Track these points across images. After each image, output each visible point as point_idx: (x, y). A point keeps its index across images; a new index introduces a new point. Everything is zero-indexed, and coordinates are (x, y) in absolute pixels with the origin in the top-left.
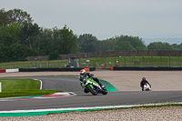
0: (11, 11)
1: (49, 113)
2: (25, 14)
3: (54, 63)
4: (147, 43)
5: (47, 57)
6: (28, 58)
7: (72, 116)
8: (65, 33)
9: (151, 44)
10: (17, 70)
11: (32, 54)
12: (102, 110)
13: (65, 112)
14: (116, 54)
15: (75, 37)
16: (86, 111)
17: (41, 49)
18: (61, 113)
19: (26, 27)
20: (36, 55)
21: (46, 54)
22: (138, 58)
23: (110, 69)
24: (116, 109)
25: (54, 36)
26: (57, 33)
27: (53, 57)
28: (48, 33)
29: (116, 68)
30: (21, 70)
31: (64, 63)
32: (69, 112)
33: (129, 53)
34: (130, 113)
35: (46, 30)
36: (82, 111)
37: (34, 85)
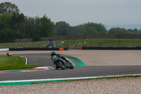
0: (2, 4)
1: (33, 83)
2: (14, 6)
3: (36, 44)
4: (108, 29)
5: (31, 39)
6: (16, 40)
7: (51, 85)
8: (45, 20)
9: (111, 29)
10: (8, 49)
11: (20, 37)
12: (73, 80)
13: (45, 82)
14: (84, 37)
15: (52, 24)
16: (61, 81)
17: (26, 33)
18: (42, 82)
19: (14, 16)
20: (22, 38)
21: (30, 37)
22: (101, 40)
23: (79, 49)
24: (84, 80)
25: (37, 23)
26: (38, 20)
27: (36, 40)
28: (31, 20)
29: (84, 48)
30: (11, 50)
31: (44, 44)
32: (48, 82)
33: (94, 36)
34: (96, 83)
35: (30, 19)
36: (58, 81)
37: (21, 61)
